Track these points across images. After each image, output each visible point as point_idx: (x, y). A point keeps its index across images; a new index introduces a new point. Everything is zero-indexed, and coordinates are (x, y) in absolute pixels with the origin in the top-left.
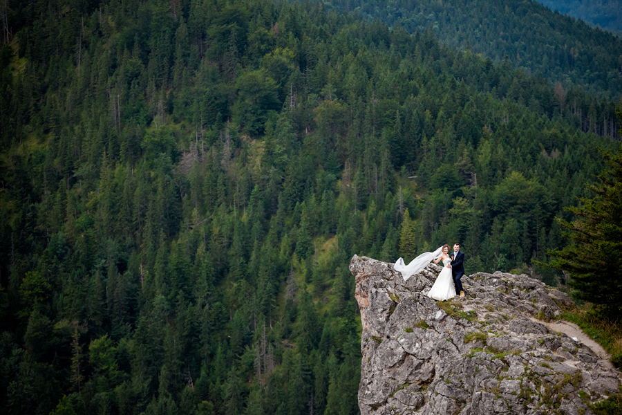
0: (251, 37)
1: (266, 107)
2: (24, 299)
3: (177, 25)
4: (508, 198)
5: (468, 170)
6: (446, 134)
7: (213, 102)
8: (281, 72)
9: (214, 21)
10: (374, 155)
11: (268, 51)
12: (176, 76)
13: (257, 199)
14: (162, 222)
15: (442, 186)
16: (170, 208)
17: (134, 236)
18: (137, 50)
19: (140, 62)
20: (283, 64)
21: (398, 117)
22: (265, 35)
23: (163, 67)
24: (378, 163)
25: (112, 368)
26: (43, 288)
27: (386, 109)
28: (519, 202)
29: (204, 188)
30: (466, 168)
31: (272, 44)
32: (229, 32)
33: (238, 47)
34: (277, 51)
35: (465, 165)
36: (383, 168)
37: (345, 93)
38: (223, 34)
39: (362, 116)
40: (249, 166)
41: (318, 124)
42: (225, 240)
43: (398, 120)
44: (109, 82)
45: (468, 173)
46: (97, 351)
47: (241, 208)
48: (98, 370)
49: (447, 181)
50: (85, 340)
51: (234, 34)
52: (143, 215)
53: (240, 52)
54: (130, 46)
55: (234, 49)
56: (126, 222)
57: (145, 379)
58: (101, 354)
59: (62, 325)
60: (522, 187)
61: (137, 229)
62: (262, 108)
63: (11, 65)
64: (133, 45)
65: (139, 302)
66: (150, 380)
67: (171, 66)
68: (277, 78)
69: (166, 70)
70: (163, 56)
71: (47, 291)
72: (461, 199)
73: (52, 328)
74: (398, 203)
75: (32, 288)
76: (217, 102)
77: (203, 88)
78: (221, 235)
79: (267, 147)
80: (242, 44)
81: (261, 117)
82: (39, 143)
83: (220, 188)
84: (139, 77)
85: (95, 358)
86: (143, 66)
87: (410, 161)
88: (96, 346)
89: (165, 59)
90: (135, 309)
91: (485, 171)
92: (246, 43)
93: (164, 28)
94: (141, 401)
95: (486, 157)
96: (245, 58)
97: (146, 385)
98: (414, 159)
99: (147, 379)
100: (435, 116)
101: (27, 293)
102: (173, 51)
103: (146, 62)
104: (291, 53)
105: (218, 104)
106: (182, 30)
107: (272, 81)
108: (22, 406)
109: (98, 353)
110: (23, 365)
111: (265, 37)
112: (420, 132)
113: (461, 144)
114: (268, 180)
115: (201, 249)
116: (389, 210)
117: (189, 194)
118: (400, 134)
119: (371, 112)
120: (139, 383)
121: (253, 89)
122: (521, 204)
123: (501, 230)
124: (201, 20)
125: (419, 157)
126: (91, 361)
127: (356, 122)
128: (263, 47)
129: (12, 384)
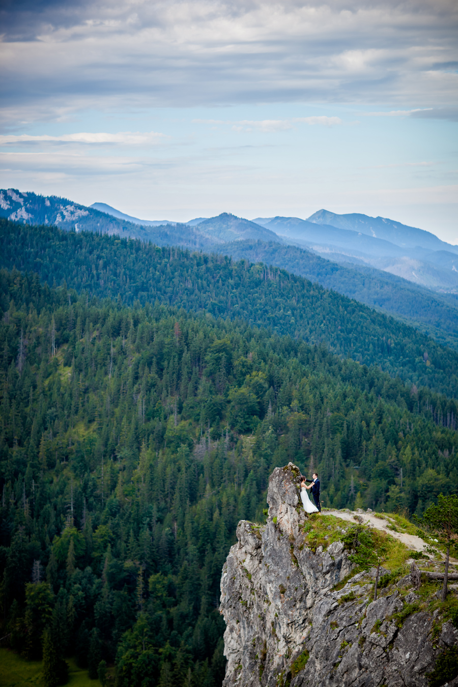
0: (236, 363)
1: (250, 413)
2: (97, 544)
3: (181, 352)
4: (428, 487)
5: (396, 465)
6: (378, 439)
7: (212, 408)
8: (259, 390)
9: (208, 349)
10: (330, 452)
11: (247, 373)
12: (182, 388)
13: (252, 480)
14: (186, 493)
15: (379, 476)
16: (190, 484)
17: (166, 502)
18: (154, 367)
19: (157, 376)
20: (260, 384)
21: (345, 426)
22: (245, 361)
23: (173, 380)
24: (334, 457)
25: (164, 595)
26: (109, 536)
27: (336, 420)
28: (435, 490)
29: (213, 470)
30: (394, 464)
31: (250, 369)
32: (220, 358)
33: (226, 369)
34: (254, 373)
35: (394, 462)
36: (338, 462)
37: (306, 406)
38: (216, 360)
39: (321, 425)
40: (244, 456)
41: (291, 429)
42: (232, 508)
43: (345, 428)
44: (135, 389)
45: (396, 467)
46: (154, 583)
47: (239, 485)
48: (154, 595)
49: (383, 473)
50: (146, 575)
51: (224, 360)
52: (173, 488)
53: (227, 372)
54: (150, 364)
55: (223, 370)
56: (161, 492)
57: (190, 604)
58: (157, 585)
59: (128, 564)
60: (436, 480)
61: (167, 497)
62: (248, 414)
63: (59, 372)
64: (152, 364)
65: (176, 549)
66: (193, 604)
67: (178, 380)
68: (257, 393)
69: (175, 383)
70: (174, 373)
71: (112, 539)
72: (395, 486)
73: (122, 567)
74: (350, 487)
75: (102, 536)
76: (215, 408)
77: (204, 398)
78: (228, 504)
79: (256, 444)
80: (229, 366)
81: (247, 420)
82: (85, 430)
83: (225, 471)
84: (156, 387)
85: (153, 588)
86: (159, 379)
87: (352, 456)
88: (153, 580)
89: (175, 376)
90: (173, 554)
91: (408, 467)
92: (231, 367)
93: (174, 354)
94: (188, 619)
95: (408, 457)
96: (231, 377)
97: (191, 608)
98: (356, 454)
99: (192, 603)
100: (368, 425)
101: (100, 540)
102: (180, 369)
103: (161, 376)
104: (264, 375)
105: (215, 410)
106: (186, 356)
107: (255, 396)
108: (104, 619)
109: (155, 585)
110: (103, 590)
111: (245, 364)
112: (360, 437)
113: (389, 447)
114: (259, 467)
115: (216, 515)
116: (344, 491)
117: (203, 473)
118: (346, 438)
119: (327, 422)
120: (185, 606)
121: (242, 401)
122: (435, 492)
123: (423, 509)
124: (198, 348)
125: (359, 454)
126: (150, 589)
127: (317, 428)
128: (244, 370)
129: (97, 603)
